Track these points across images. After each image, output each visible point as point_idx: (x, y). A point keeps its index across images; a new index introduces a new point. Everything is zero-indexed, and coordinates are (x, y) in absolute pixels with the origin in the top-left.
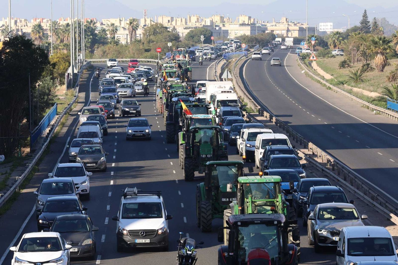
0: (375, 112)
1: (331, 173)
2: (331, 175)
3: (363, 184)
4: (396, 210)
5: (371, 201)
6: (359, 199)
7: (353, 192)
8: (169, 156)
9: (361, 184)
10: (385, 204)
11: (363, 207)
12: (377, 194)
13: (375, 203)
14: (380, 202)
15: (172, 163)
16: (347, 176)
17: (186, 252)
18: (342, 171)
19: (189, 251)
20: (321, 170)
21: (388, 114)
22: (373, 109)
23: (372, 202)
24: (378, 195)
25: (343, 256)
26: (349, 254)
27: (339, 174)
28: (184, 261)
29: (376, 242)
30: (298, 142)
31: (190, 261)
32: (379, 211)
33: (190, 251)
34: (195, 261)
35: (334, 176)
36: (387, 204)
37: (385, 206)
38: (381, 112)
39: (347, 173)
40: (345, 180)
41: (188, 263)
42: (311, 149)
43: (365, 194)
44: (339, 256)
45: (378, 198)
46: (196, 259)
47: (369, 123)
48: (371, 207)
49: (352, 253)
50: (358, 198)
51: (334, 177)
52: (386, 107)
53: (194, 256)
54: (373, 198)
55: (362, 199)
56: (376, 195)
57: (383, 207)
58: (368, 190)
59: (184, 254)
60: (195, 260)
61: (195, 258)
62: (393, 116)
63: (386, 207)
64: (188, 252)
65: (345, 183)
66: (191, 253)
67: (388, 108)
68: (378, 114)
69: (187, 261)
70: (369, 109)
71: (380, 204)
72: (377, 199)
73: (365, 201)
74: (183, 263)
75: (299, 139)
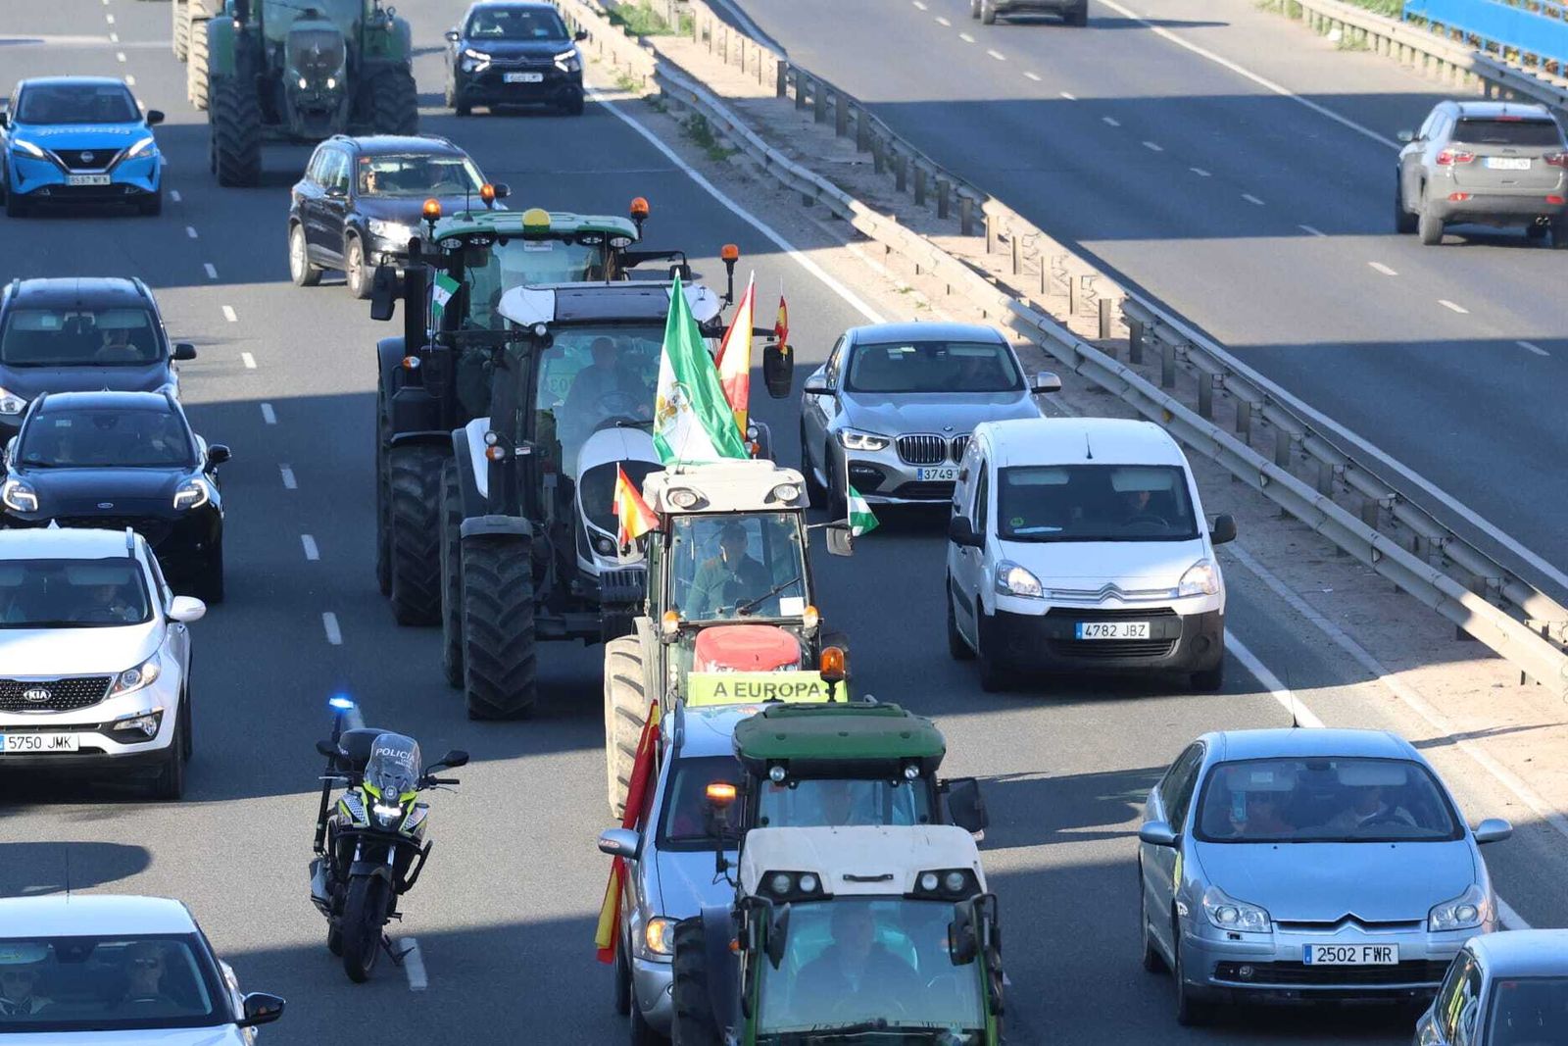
0: (1335, 34)
1: (1130, 375)
2: (1128, 385)
3: (1308, 436)
4: (1503, 584)
5: (1365, 531)
6: (1293, 518)
7: (1257, 484)
8: (211, 270)
9: (1298, 438)
10: (1441, 547)
11: (1319, 562)
12: (1393, 495)
13: (1385, 544)
14: (1416, 539)
15: (230, 313)
16: (1219, 393)
17: (370, 807)
18: (1183, 365)
19: (383, 802)
20: (1069, 361)
21: (1413, 50)
22: (1326, 20)
23: (1370, 540)
24: (1399, 499)
25: (980, 541)
26: (1005, 534)
27: (1168, 383)
28: (357, 857)
29: (1120, 484)
30: (927, 201)
31: (390, 861)
32: (1405, 587)
33: (394, 804)
34: (417, 858)
35: (1146, 392)
36: (1452, 550)
37: (1439, 560)
38: (1371, 39)
39: (1220, 378)
40: (1205, 411)
41: (381, 870)
42: (1001, 238)
43: (1325, 490)
44: (961, 542)
45: (1401, 512)
46: (422, 847)
47: (1300, 96)
48: (1360, 563)
49: (1017, 531)
50: (1286, 515)
51: (1143, 395)
52: (1397, 11)
53: (411, 830)
54: (1369, 513)
55: (1309, 519)
56: (1385, 499)
57: (1428, 563)
58: (1339, 468)
59: (355, 819)
60: (419, 852)
61: (418, 842)
62: (1441, 61)
63: (1448, 564)
64: (378, 809)
65: (1210, 433)
66: (396, 812)
67: (1409, 16)
68: (1353, 46)
69: (375, 856)
70: (1301, 16)
71: (1415, 548)
72: (1395, 522)
73: (1324, 530)
74: (351, 871)
75: (931, 186)
